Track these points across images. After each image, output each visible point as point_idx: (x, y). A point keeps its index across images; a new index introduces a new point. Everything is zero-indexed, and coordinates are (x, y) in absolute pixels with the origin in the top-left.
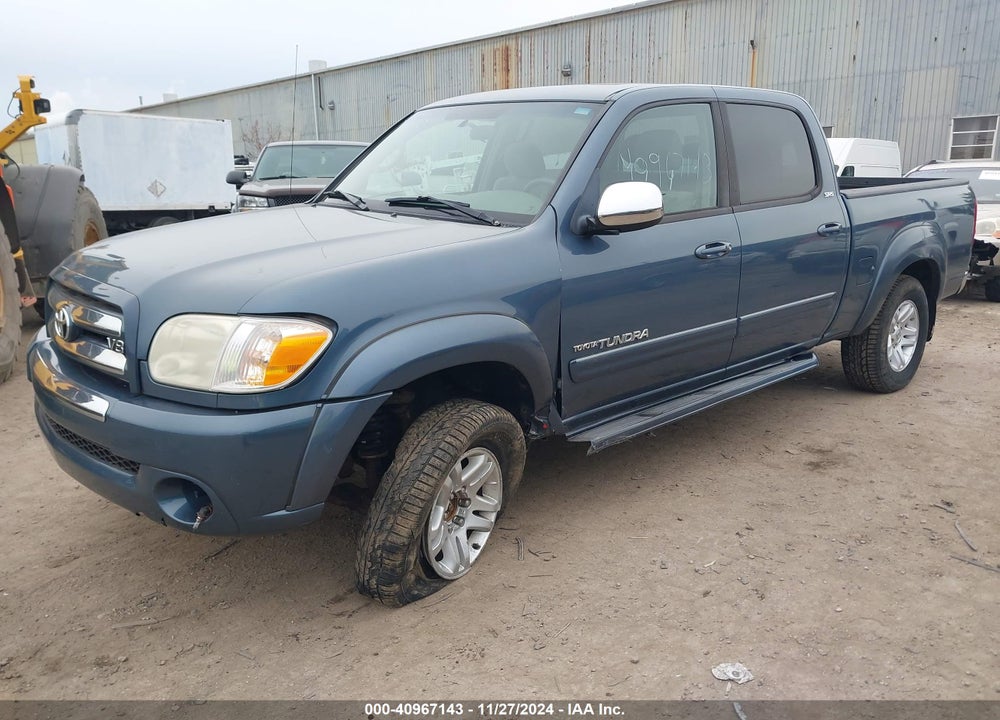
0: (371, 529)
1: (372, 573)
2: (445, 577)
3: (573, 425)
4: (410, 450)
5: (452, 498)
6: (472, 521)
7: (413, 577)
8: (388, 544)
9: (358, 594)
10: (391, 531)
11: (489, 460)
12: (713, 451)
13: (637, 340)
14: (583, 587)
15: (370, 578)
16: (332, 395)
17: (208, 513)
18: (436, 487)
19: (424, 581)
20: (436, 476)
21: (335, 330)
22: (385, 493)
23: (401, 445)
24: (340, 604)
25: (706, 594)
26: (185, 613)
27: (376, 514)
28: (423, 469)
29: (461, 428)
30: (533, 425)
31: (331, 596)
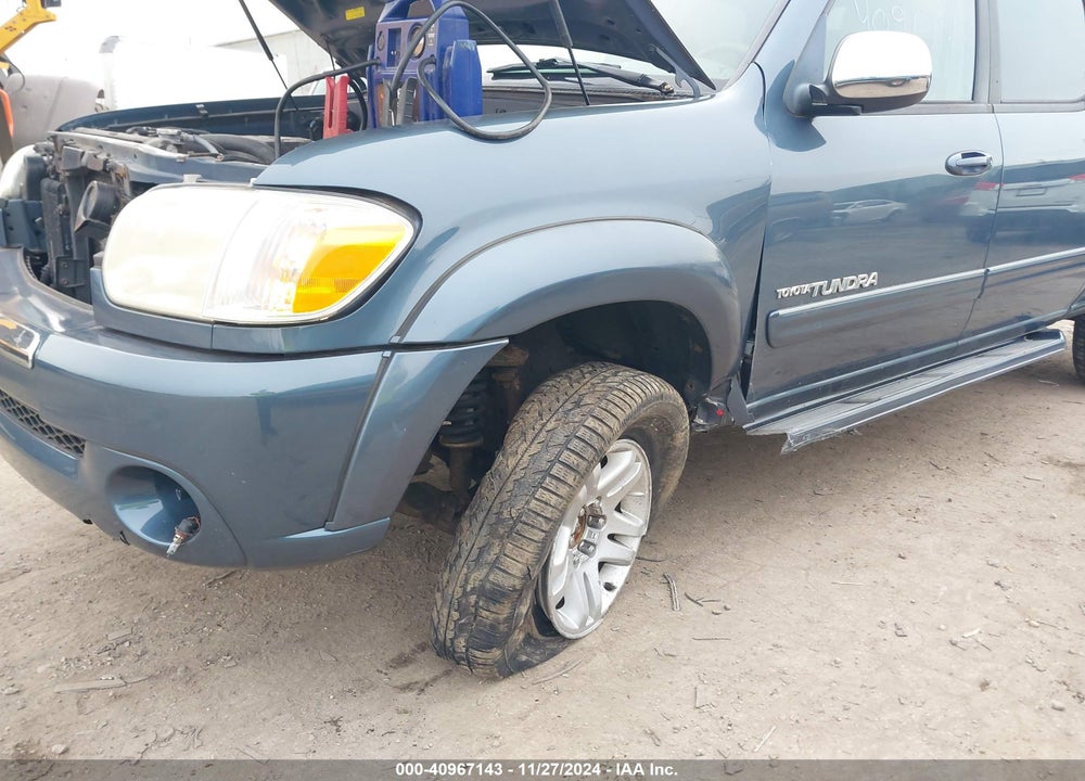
0: (462, 561)
1: (460, 629)
2: (568, 635)
3: (760, 411)
4: (530, 437)
5: (582, 514)
6: (606, 550)
7: (522, 636)
8: (488, 586)
9: (434, 656)
10: (495, 565)
11: (637, 460)
12: (918, 459)
13: (861, 288)
14: (782, 661)
15: (456, 637)
16: (410, 338)
17: (194, 529)
18: (570, 498)
19: (536, 640)
20: (570, 481)
21: (417, 224)
22: (486, 505)
23: (515, 428)
24: (405, 670)
25: (984, 685)
26: (166, 671)
27: (472, 535)
28: (551, 468)
29: (611, 406)
30: (700, 410)
31: (392, 654)
